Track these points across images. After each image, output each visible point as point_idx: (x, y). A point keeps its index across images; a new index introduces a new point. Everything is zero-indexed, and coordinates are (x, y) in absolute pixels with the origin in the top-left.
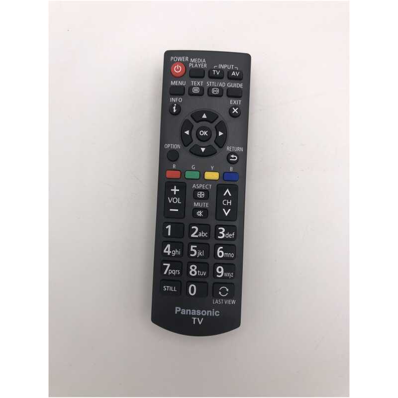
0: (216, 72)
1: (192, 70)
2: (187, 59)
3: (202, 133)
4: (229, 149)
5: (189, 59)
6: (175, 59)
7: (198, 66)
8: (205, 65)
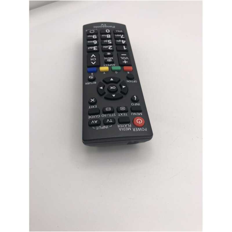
0: (110, 121)
1: (128, 123)
2: (134, 130)
3: (114, 88)
4: (95, 83)
5: (132, 129)
6: (143, 129)
7: (124, 126)
8: (119, 126)
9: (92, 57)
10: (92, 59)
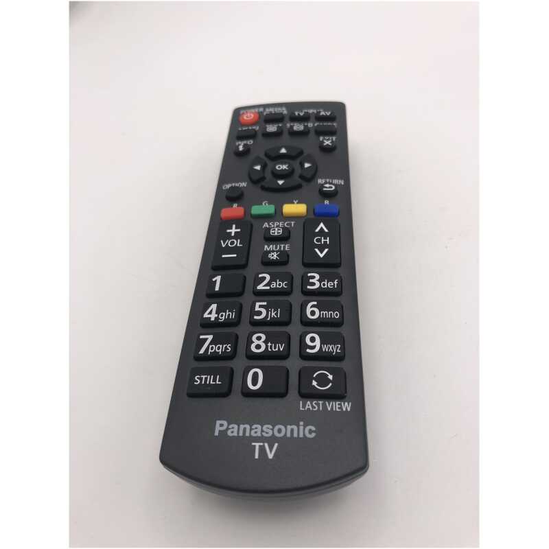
2: (261, 110)
3: (279, 167)
9: (326, 250)
10: (325, 242)
